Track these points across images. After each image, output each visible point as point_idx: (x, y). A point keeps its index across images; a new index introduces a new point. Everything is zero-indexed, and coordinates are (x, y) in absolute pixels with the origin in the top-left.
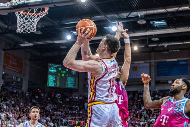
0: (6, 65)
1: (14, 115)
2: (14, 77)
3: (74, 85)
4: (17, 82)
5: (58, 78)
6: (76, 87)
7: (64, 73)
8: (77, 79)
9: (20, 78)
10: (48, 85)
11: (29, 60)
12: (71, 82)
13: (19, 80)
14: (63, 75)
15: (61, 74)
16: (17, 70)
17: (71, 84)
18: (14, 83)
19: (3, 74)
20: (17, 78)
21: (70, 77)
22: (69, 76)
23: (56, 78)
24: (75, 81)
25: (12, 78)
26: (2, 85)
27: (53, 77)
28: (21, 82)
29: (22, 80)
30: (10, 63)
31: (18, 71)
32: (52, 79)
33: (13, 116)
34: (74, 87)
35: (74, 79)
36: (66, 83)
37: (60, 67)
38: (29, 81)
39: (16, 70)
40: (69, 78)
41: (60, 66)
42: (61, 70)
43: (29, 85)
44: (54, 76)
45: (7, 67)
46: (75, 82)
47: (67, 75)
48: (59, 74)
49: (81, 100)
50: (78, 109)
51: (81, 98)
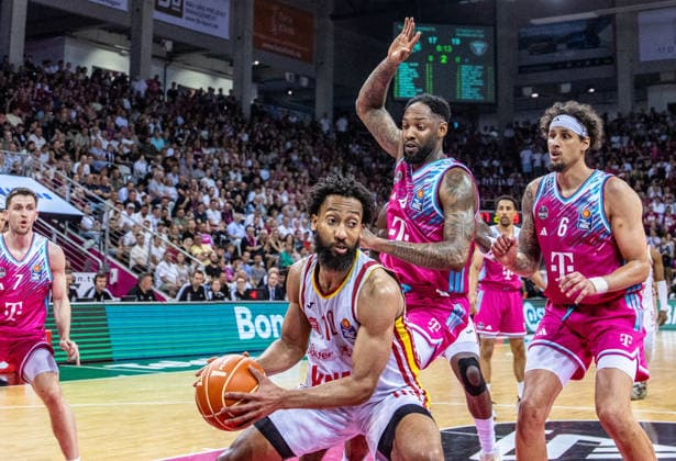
0: (262, 36)
1: (293, 196)
2: (287, 75)
3: (482, 91)
4: (298, 90)
5: (429, 69)
6: (491, 98)
7: (447, 54)
8: (491, 69)
9: (307, 76)
10: (396, 96)
11: (333, 17)
12: (472, 81)
13: (305, 82)
14: (444, 60)
15: (437, 56)
16: (296, 50)
17: (472, 87)
18: (290, 93)
19: (254, 66)
20: (297, 77)
21: (469, 64)
22: (463, 63)
23: (421, 70)
24: (484, 78)
25: (284, 79)
26: (252, 102)
27: (411, 67)
28: (311, 89)
29: (312, 81)
30: (274, 29)
31: (299, 55)
32: (409, 75)
33: (289, 199)
34: (482, 98)
35: (480, 70)
36: (455, 83)
37: (431, 34)
38: (336, 86)
39: (291, 52)
40: (465, 69)
41: (433, 29)
42: (437, 44)
43: (335, 98)
44: (416, 65)
45: (264, 45)
46: (486, 82)
47: (458, 59)
48: (431, 58)
49: (511, 140)
50: (501, 171)
51: (509, 133)
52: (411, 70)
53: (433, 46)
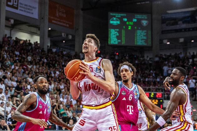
0: (52, 18)
2: (63, 34)
3: (146, 41)
4: (67, 41)
5: (123, 32)
6: (149, 44)
7: (131, 25)
8: (150, 32)
9: (71, 35)
10: (109, 43)
11: (82, 10)
12: (142, 37)
14: (130, 28)
15: (127, 27)
17: (142, 39)
18: (64, 42)
19: (49, 31)
20: (67, 35)
21: (140, 30)
22: (138, 29)
23: (120, 32)
24: (147, 36)
25: (62, 36)
27: (116, 31)
28: (73, 40)
29: (73, 37)
30: (57, 15)
31: (68, 26)
32: (115, 35)
34: (146, 44)
35: (145, 32)
36: (135, 38)
37: (124, 17)
39: (65, 25)
40: (139, 32)
41: (125, 15)
42: (127, 21)
44: (118, 30)
45: (53, 21)
46: (147, 38)
47: (136, 28)
48: (124, 27)
49: (157, 62)
50: (154, 75)
51: (157, 59)
52: (116, 32)
53: (125, 22)
